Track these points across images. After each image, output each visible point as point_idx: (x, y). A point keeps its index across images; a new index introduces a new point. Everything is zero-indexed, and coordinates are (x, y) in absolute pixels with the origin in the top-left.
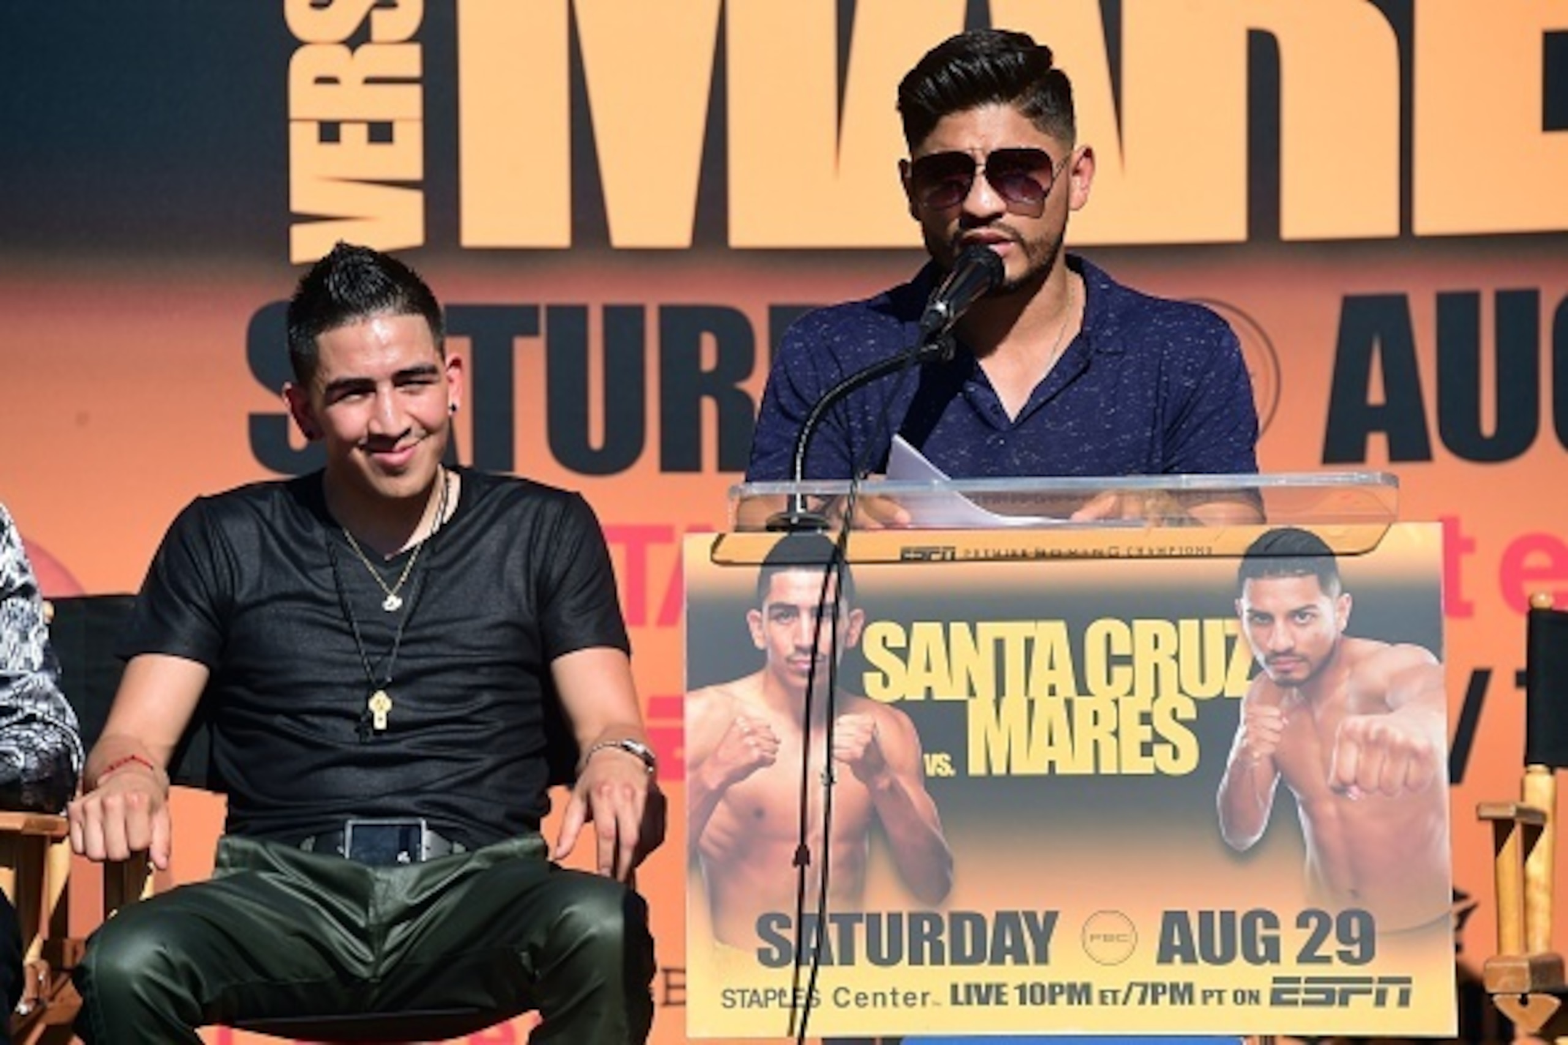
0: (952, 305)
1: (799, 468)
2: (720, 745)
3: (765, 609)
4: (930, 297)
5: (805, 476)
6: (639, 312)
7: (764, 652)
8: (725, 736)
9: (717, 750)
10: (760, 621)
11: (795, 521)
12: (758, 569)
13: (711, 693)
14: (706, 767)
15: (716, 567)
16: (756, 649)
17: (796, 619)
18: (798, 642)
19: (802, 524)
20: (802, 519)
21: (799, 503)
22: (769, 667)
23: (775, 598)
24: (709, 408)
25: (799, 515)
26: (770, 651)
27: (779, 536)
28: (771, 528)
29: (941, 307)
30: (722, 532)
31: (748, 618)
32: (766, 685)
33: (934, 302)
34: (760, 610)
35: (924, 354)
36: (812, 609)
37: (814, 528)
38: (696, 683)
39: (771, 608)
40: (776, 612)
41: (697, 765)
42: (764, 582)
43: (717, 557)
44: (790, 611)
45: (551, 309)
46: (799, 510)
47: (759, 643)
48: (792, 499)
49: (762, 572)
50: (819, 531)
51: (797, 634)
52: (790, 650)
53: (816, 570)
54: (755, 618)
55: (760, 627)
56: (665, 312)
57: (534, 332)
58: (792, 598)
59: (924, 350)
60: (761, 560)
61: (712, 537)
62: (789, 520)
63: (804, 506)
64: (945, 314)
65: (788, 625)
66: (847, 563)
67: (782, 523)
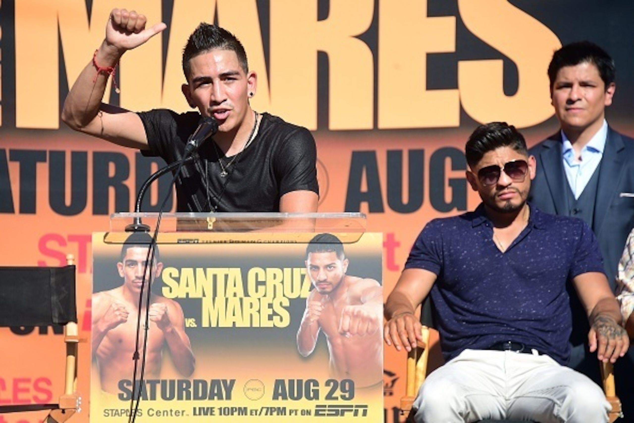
0: (197, 142)
1: (138, 208)
2: (105, 314)
3: (124, 262)
4: (189, 138)
5: (141, 210)
6: (85, 154)
7: (123, 278)
8: (107, 311)
9: (104, 316)
10: (122, 266)
11: (136, 228)
12: (122, 245)
13: (102, 294)
14: (100, 323)
15: (106, 244)
16: (121, 277)
17: (136, 265)
18: (137, 275)
19: (139, 229)
20: (139, 227)
21: (138, 221)
22: (125, 284)
23: (128, 258)
24: (112, 191)
25: (138, 225)
26: (125, 278)
27: (130, 233)
28: (127, 230)
29: (193, 142)
30: (108, 231)
31: (118, 266)
32: (124, 291)
33: (190, 141)
34: (122, 262)
35: (187, 161)
36: (143, 262)
37: (144, 231)
38: (96, 290)
39: (127, 261)
40: (128, 263)
41: (96, 322)
42: (124, 251)
43: (106, 240)
44: (133, 263)
45: (51, 152)
46: (138, 223)
47: (122, 275)
48: (135, 220)
49: (124, 247)
50: (146, 232)
51: (136, 272)
52: (133, 278)
53: (144, 247)
54: (120, 265)
55: (122, 269)
56: (95, 154)
57: (45, 161)
58: (135, 258)
59: (186, 160)
60: (123, 242)
61: (104, 234)
62: (134, 227)
63: (140, 222)
64: (195, 145)
65: (133, 268)
66: (157, 244)
67: (132, 229)
